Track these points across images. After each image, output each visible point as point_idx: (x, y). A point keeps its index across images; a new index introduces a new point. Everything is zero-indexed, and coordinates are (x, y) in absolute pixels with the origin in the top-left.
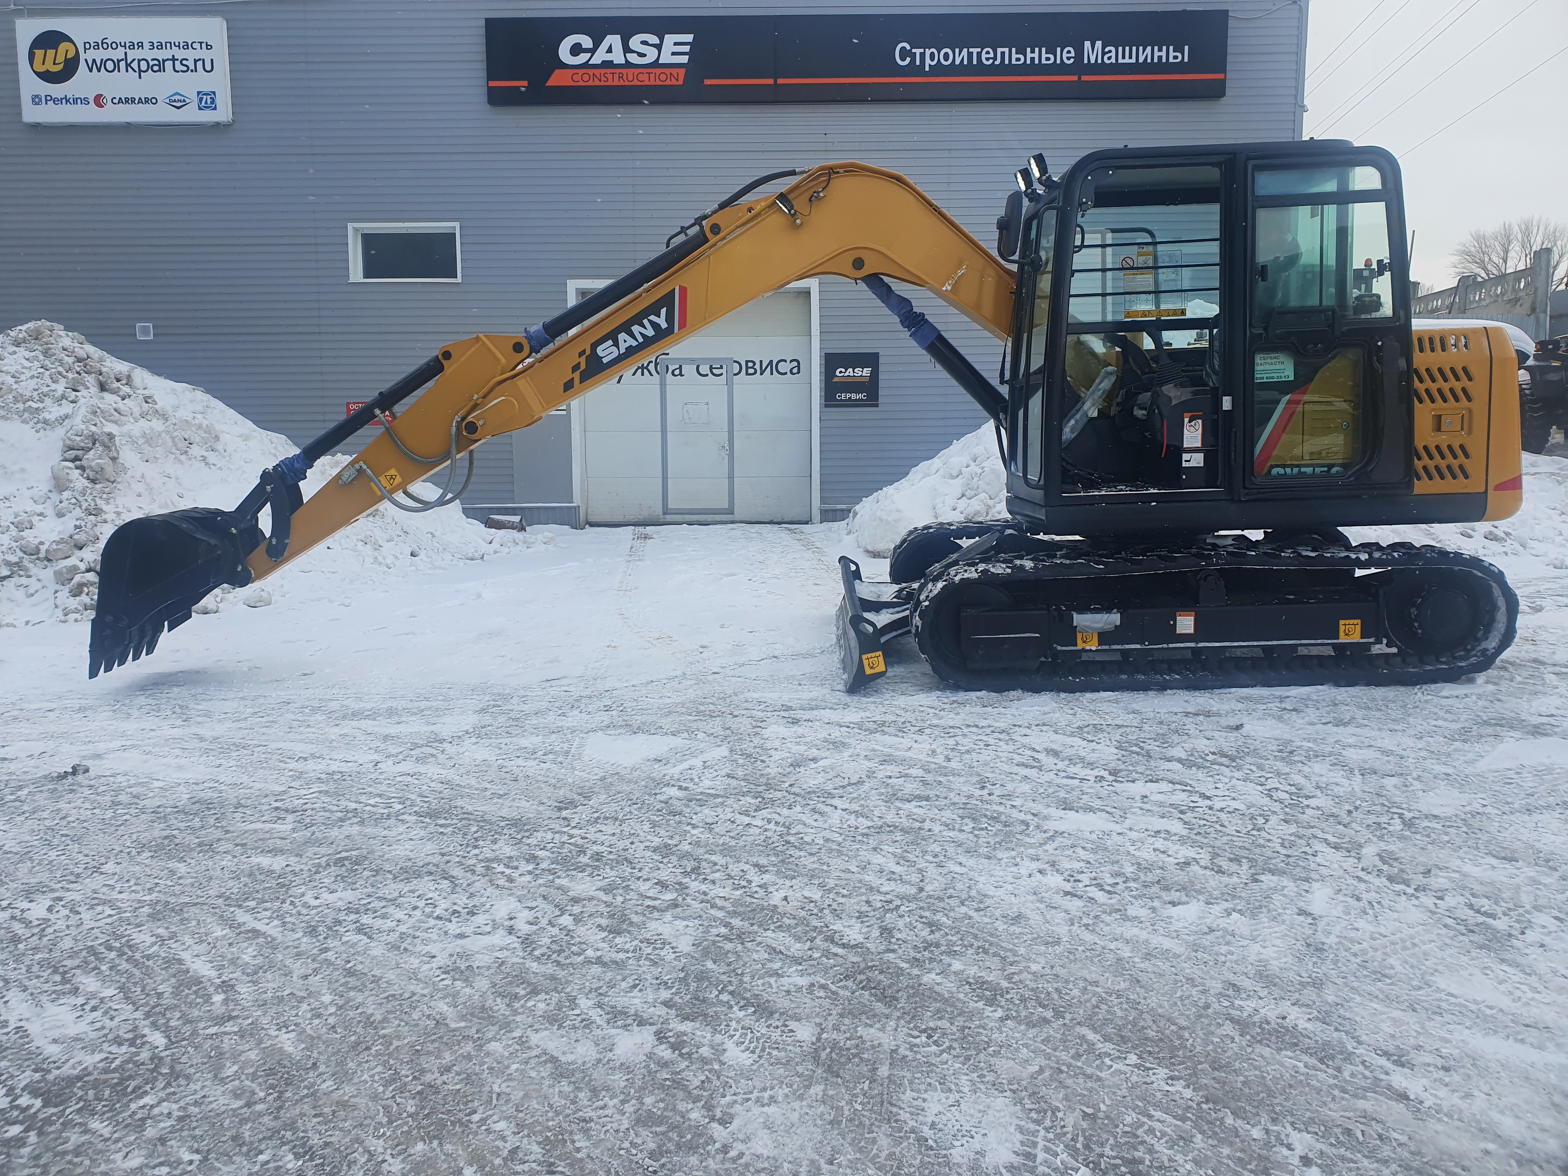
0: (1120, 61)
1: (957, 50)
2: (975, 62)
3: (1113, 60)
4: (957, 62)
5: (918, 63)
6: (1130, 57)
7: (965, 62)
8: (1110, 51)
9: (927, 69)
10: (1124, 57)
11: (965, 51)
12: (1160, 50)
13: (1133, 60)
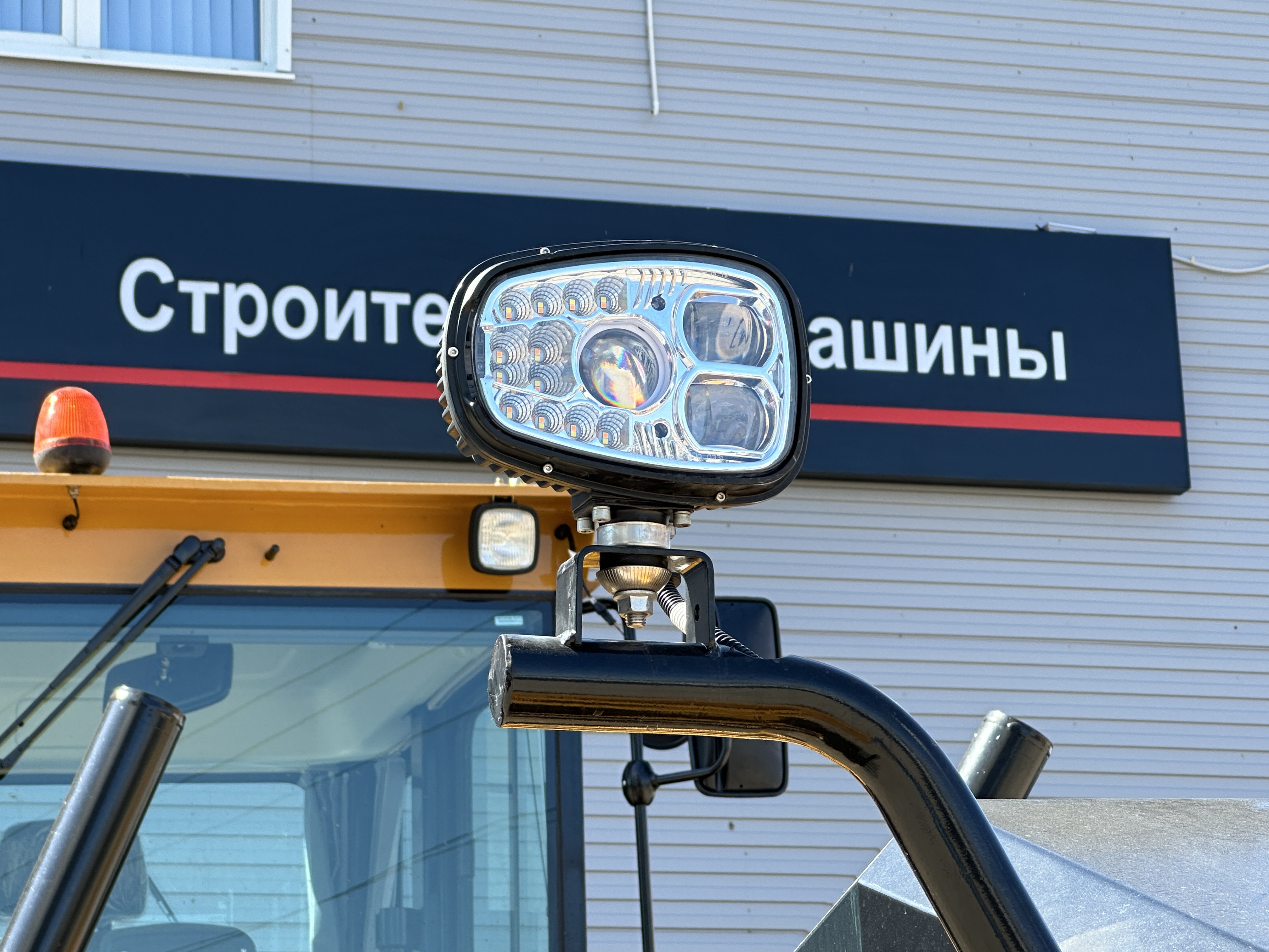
0: (861, 363)
1: (331, 296)
2: (391, 336)
3: (838, 360)
4: (333, 332)
5: (199, 325)
6: (891, 354)
7: (360, 335)
8: (826, 333)
9: (231, 347)
10: (870, 353)
11: (357, 299)
12: (979, 339)
13: (901, 365)
